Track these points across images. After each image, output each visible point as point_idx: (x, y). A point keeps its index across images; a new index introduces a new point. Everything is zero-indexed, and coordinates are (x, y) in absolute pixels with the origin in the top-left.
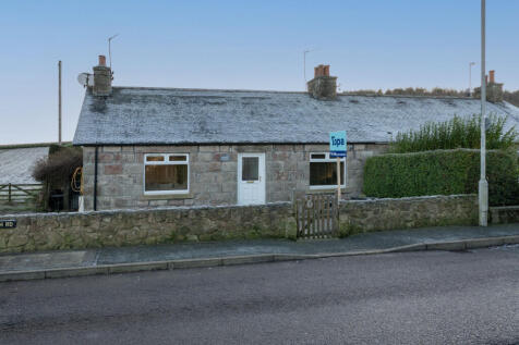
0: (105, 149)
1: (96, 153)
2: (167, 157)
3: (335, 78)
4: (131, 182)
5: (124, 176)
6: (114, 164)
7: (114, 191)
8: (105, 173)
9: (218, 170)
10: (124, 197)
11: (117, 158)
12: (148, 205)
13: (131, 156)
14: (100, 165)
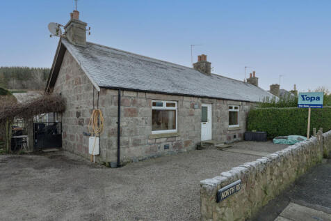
0: (126, 93)
1: (119, 96)
2: (165, 103)
3: (210, 63)
4: (144, 124)
5: (139, 118)
6: (131, 107)
7: (132, 131)
8: (125, 116)
9: (193, 115)
10: (139, 137)
11: (134, 102)
12: (155, 143)
13: (144, 101)
14: (122, 108)
